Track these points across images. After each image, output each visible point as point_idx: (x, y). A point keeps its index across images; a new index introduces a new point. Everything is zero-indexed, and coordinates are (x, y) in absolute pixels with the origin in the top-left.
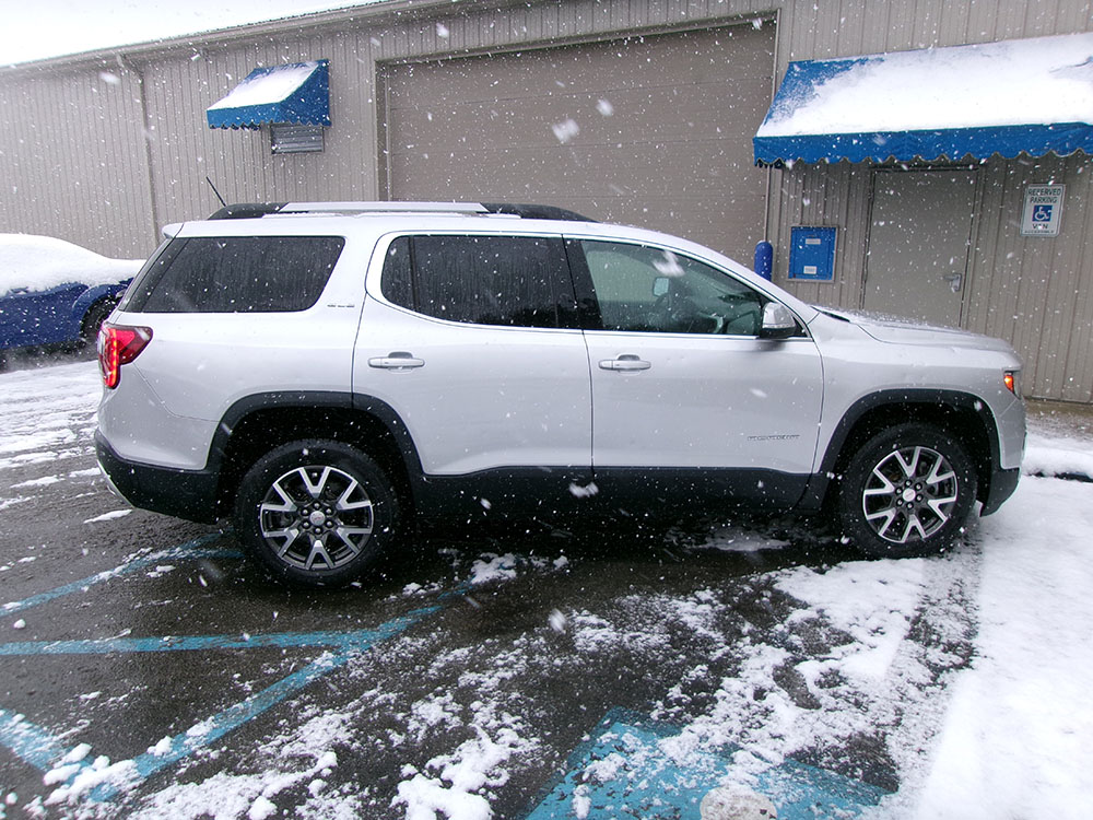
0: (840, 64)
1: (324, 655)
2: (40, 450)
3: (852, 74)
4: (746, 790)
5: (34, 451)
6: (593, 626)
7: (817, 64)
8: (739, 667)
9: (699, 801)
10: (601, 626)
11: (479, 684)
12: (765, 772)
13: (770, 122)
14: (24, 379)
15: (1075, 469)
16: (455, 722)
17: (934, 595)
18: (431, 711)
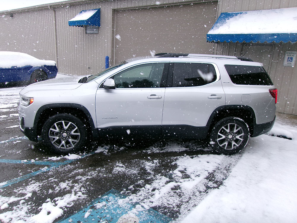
0: (234, 14)
1: (45, 168)
2: (7, 108)
3: (237, 17)
4: (133, 215)
5: (5, 109)
6: (120, 167)
7: (228, 14)
8: (153, 182)
9: (119, 217)
10: (122, 167)
11: (81, 179)
12: (142, 211)
13: (212, 30)
14: (14, 90)
15: (283, 135)
16: (68, 188)
17: (220, 167)
18: (63, 185)
